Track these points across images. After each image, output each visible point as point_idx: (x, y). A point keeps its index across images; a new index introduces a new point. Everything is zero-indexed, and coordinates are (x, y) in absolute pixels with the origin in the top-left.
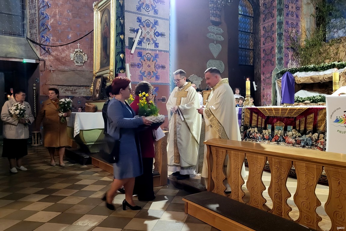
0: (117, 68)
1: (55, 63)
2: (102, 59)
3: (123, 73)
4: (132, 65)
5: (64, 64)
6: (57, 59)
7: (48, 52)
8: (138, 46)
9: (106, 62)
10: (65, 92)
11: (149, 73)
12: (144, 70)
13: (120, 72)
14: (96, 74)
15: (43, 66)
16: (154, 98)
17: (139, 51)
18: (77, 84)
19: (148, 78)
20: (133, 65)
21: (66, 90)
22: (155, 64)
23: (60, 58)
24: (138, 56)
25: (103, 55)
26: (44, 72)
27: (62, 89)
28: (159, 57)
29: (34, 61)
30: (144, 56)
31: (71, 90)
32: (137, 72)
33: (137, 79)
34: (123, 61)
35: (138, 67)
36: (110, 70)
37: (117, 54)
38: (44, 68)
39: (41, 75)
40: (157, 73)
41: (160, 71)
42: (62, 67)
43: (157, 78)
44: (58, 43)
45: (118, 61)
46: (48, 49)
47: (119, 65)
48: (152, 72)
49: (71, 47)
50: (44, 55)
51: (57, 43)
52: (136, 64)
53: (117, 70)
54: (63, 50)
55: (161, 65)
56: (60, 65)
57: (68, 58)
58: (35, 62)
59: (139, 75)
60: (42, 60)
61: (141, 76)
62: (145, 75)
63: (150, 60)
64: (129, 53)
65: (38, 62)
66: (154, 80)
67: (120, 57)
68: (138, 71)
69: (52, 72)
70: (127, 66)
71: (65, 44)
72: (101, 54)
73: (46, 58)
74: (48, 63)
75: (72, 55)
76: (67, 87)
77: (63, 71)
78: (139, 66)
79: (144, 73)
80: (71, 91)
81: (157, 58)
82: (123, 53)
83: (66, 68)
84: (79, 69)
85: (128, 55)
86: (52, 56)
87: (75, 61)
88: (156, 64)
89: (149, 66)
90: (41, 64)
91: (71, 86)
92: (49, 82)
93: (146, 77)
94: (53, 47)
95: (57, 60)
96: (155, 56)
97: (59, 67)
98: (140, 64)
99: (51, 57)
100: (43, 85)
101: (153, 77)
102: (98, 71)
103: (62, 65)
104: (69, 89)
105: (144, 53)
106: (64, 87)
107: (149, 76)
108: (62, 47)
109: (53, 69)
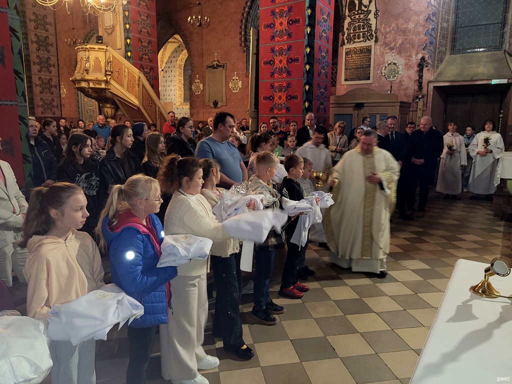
29: (504, 81)
58: (507, 82)
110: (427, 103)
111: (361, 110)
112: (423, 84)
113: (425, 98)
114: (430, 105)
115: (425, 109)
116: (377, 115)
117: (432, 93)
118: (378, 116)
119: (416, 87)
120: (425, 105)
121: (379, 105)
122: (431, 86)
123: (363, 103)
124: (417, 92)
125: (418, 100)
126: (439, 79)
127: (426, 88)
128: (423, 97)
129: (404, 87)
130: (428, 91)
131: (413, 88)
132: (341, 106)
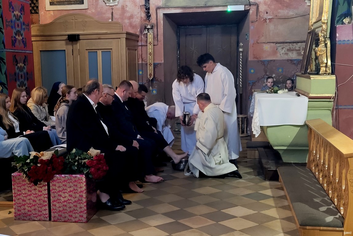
1: (273, 7)
5: (288, 6)
10: (287, 54)
15: (256, 13)
21: (289, 50)
26: (257, 23)
27: (283, 48)
29: (241, 8)
31: (297, 48)
38: (257, 16)
39: (252, 28)
42: (284, 12)
56: (280, 9)
58: (243, 9)
60: (253, 5)
65: (248, 8)
69: (268, 21)
73: (260, 0)
74: (262, 8)
76: (290, 44)
77: (286, 19)
80: (297, 50)
83: (291, 13)
90: (252, 10)
91: (297, 43)
92: (263, 38)
95: (277, 2)
97: (279, 13)
100: (253, 44)
103: (284, 8)
104: (294, 47)
106: (286, 44)
109: (271, 17)
110: (157, 35)
111: (76, 44)
112: (151, 11)
113: (155, 29)
114: (161, 38)
115: (156, 43)
116: (98, 51)
117: (162, 22)
118: (100, 53)
119: (143, 15)
120: (156, 37)
121: (99, 37)
122: (161, 13)
123: (78, 35)
124: (145, 21)
125: (146, 32)
126: (169, 4)
127: (155, 17)
128: (152, 28)
129: (128, 15)
130: (157, 20)
131: (139, 15)
132: (49, 38)
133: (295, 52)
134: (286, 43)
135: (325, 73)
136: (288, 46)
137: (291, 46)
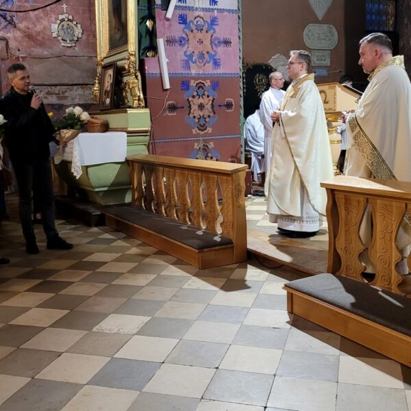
0: (142, 47)
1: (25, 44)
2: (113, 32)
3: (152, 56)
4: (169, 42)
5: (42, 44)
6: (29, 36)
7: (11, 23)
8: (179, 4)
9: (121, 38)
10: (46, 98)
11: (202, 56)
12: (191, 49)
13: (147, 56)
14: (102, 60)
15: (5, 50)
16: (211, 102)
17: (181, 12)
18: (66, 81)
19: (199, 64)
20: (171, 42)
21: (49, 93)
22: (211, 37)
23: (34, 34)
24: (179, 23)
25: (114, 25)
27: (41, 91)
28: (220, 22)
30: (191, 21)
31: (57, 92)
32: (178, 54)
33: (179, 67)
34: (152, 34)
35: (180, 45)
36: (129, 53)
37: (141, 21)
38: (7, 53)
39: (2, 66)
40: (215, 55)
41: (221, 50)
42: (38, 51)
43: (216, 64)
44: (28, 6)
45: (144, 35)
46: (11, 17)
47: (146, 43)
48: (205, 53)
49: (51, 11)
50: (5, 30)
51: (26, 4)
52: (177, 38)
53: (141, 52)
54: (38, 19)
55: (222, 39)
56: (33, 47)
57: (48, 33)
59: (183, 60)
60: (1, 39)
61: (186, 61)
62: (194, 58)
63: (202, 29)
64: (163, 18)
66: (211, 68)
67: (147, 26)
68: (180, 53)
69: (21, 60)
70: (161, 43)
71: (40, 6)
72: (110, 22)
73: (9, 35)
74: (12, 44)
75: (55, 27)
76: (49, 87)
77: (41, 58)
78: (182, 41)
79: (191, 56)
80: (56, 94)
81: (215, 25)
82: (152, 17)
83: (46, 53)
84: (69, 52)
85: (162, 22)
86: (19, 30)
87: (60, 38)
88: (213, 37)
89: (201, 42)
90: (1, 46)
91: (56, 85)
93: (195, 62)
94: (19, 13)
95: (29, 38)
96: (211, 21)
97: (32, 51)
98: (184, 39)
99: (18, 33)
101: (209, 62)
102: (105, 55)
103: (38, 47)
104: (53, 90)
105: (190, 16)
106: (44, 87)
107: (201, 61)
108: (36, 12)
109: (24, 56)
133: (54, 96)
134: (45, 85)
135: (139, 107)
136: (47, 89)
137: (49, 89)
